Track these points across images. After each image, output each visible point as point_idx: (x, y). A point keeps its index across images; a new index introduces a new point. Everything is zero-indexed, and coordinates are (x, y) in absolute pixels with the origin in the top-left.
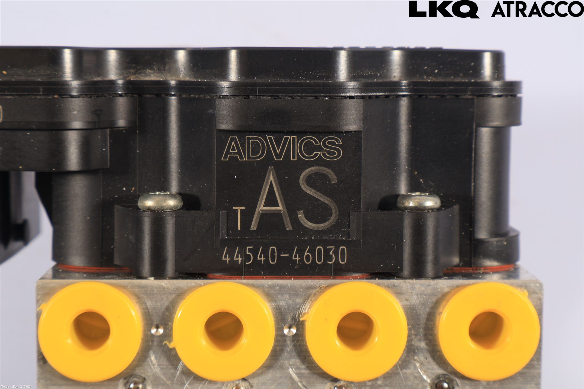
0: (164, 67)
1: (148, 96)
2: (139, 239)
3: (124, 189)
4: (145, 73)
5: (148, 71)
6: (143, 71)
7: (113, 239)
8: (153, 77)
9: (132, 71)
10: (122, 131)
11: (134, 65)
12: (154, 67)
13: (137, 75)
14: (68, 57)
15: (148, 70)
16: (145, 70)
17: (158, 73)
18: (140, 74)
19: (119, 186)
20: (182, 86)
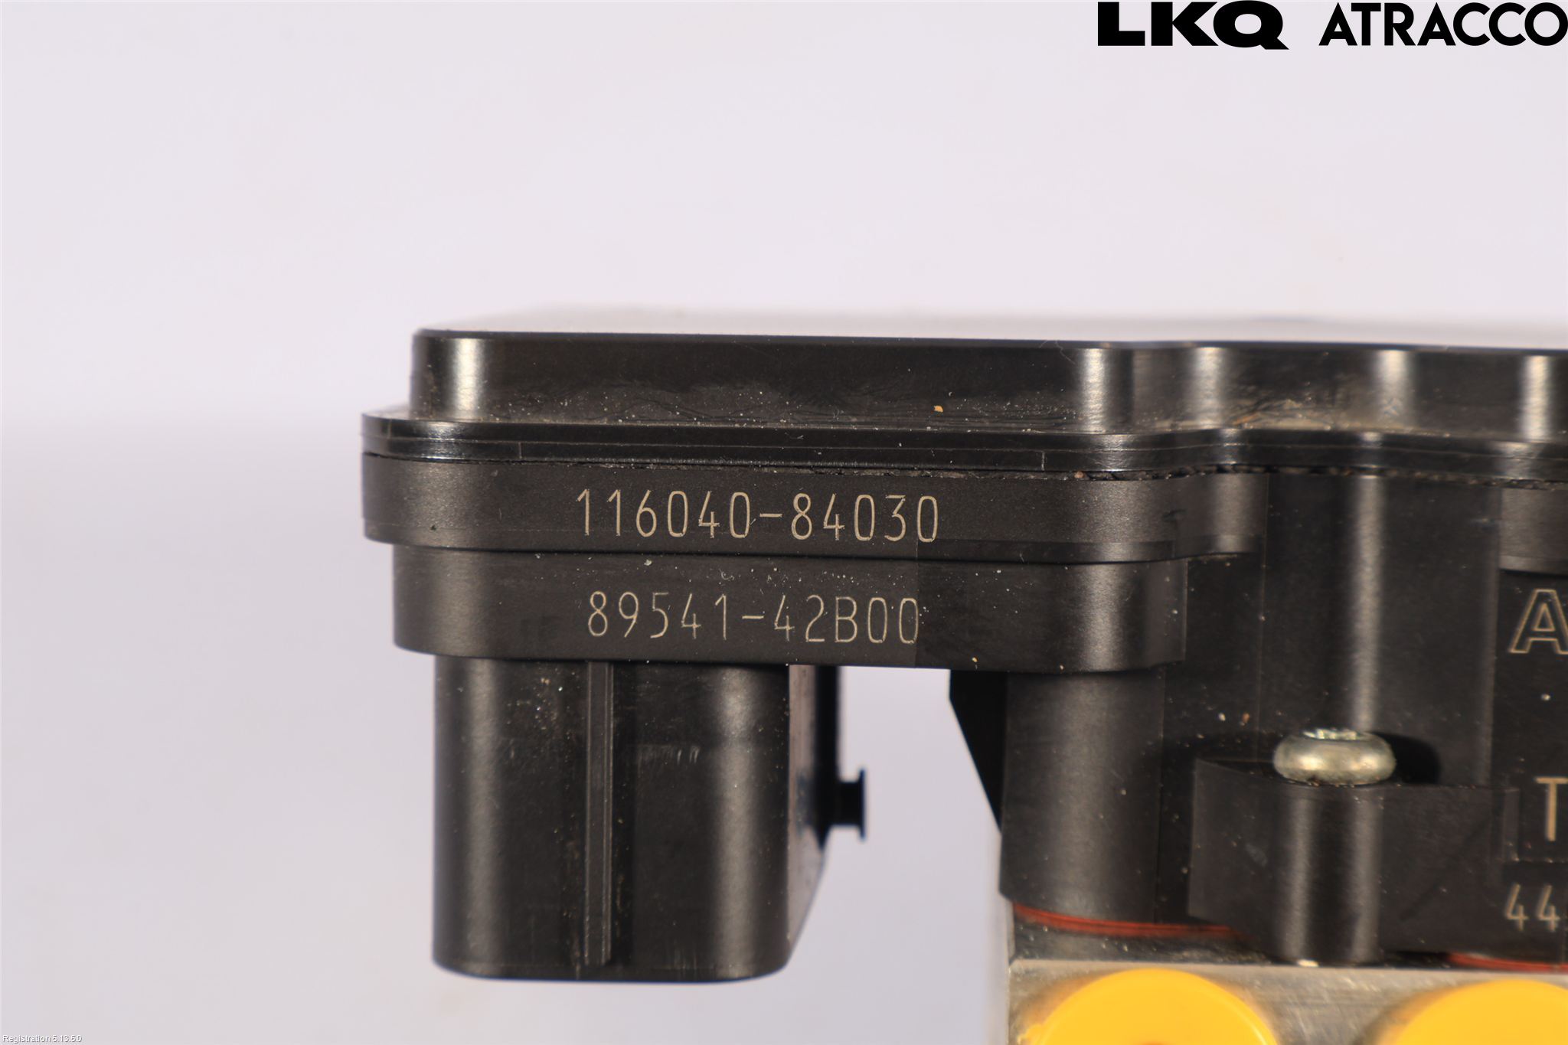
0: (1333, 393)
1: (1293, 471)
2: (1278, 858)
3: (1222, 717)
4: (1279, 408)
5: (1289, 403)
6: (1277, 404)
7: (1187, 848)
8: (1302, 418)
9: (1247, 403)
10: (1222, 563)
11: (1251, 388)
12: (1307, 394)
13: (1259, 414)
14: (1095, 368)
15: (1289, 401)
16: (1282, 402)
17: (1315, 410)
18: (1268, 412)
19: (1210, 709)
20: (1395, 448)
